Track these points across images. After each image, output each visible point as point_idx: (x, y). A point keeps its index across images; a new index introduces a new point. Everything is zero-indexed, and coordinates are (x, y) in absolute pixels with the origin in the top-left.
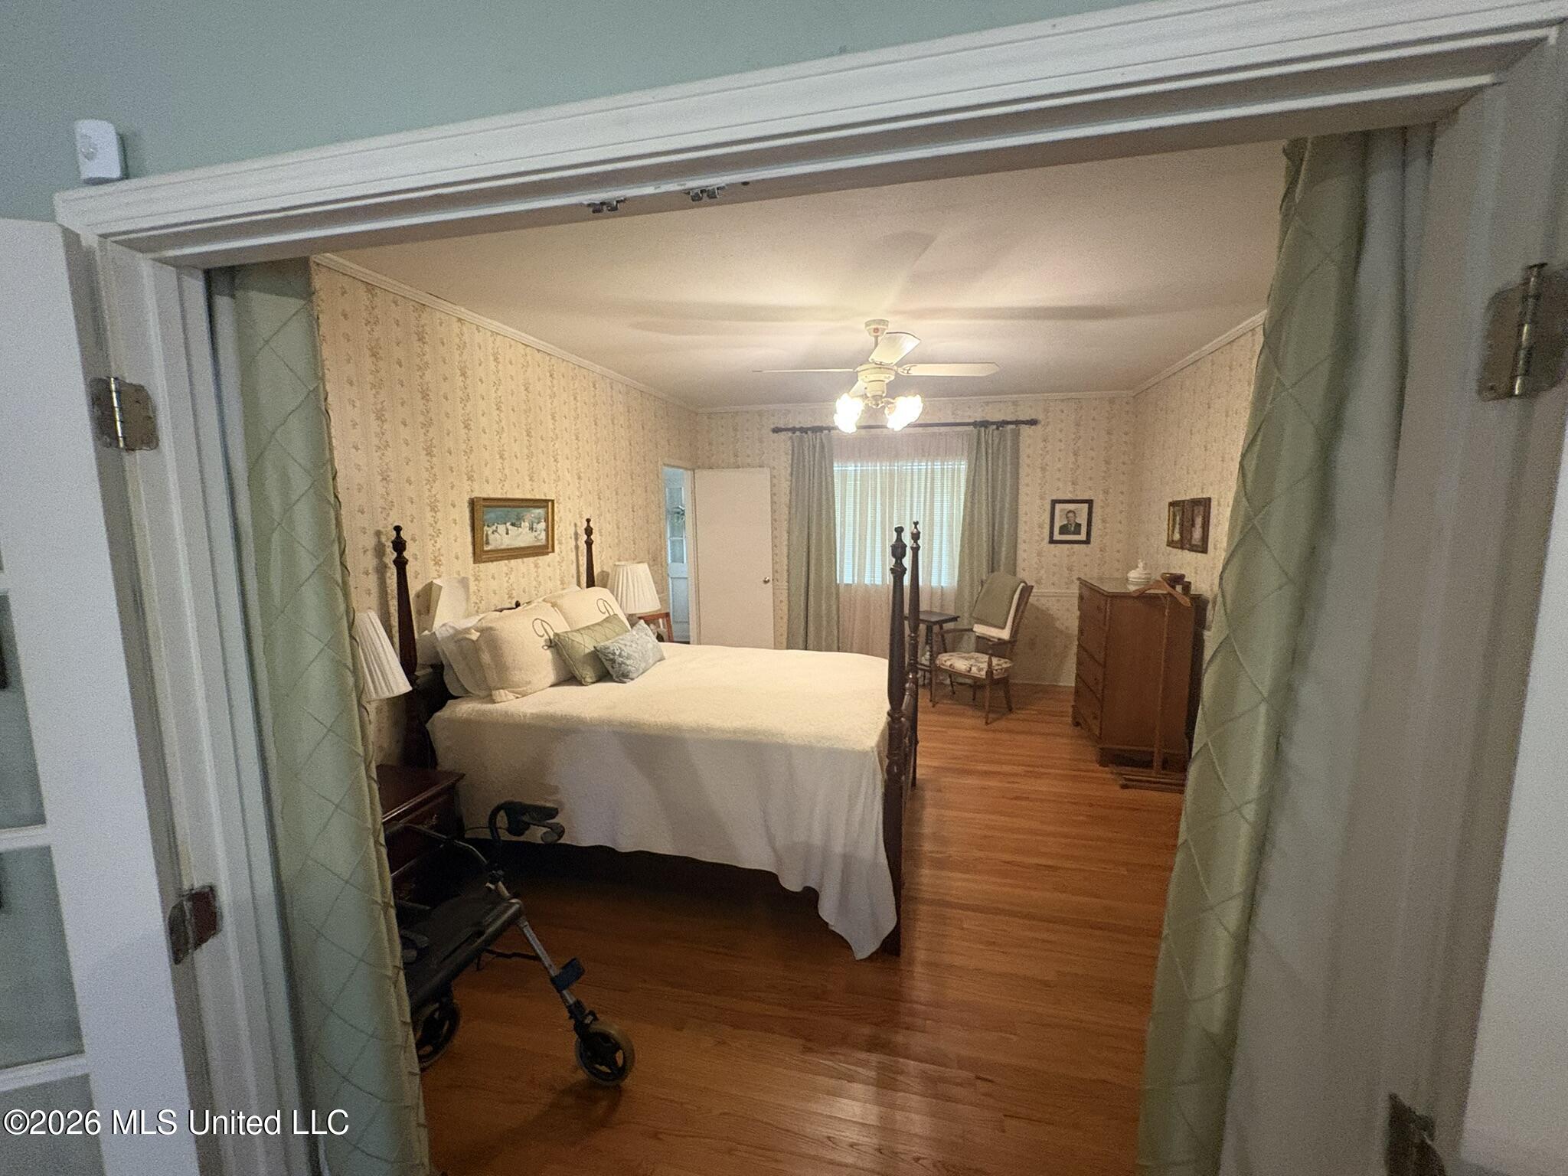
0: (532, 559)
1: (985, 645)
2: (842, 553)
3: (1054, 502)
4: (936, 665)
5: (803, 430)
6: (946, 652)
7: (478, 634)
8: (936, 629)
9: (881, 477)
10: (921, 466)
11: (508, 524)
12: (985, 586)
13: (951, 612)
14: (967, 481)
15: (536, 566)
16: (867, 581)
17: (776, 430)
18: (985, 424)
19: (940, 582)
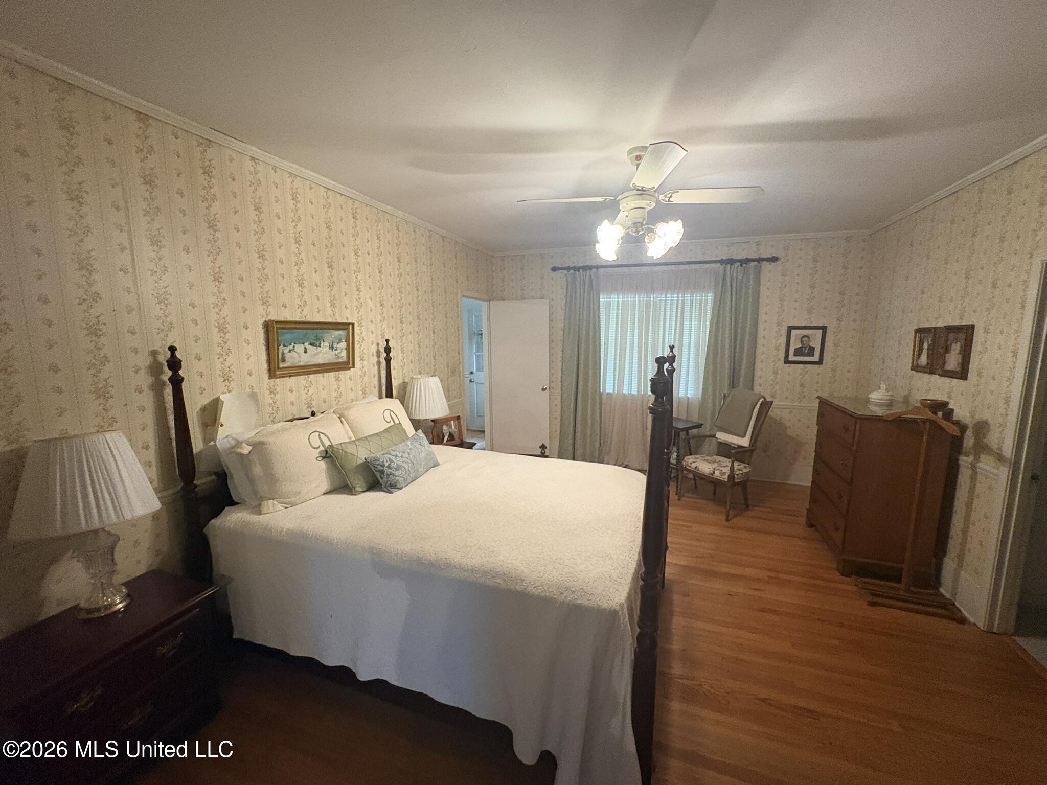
0: (332, 374)
1: (725, 450)
2: (605, 368)
3: (790, 329)
4: (682, 465)
5: (576, 269)
6: (691, 455)
7: (250, 448)
8: (683, 434)
9: (639, 306)
10: (673, 298)
11: (306, 344)
12: (729, 399)
13: (695, 418)
14: (713, 308)
15: (337, 379)
16: (625, 391)
17: (554, 269)
18: (731, 261)
19: (686, 393)
